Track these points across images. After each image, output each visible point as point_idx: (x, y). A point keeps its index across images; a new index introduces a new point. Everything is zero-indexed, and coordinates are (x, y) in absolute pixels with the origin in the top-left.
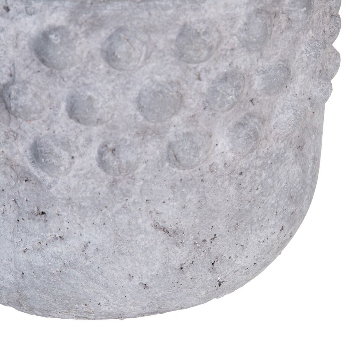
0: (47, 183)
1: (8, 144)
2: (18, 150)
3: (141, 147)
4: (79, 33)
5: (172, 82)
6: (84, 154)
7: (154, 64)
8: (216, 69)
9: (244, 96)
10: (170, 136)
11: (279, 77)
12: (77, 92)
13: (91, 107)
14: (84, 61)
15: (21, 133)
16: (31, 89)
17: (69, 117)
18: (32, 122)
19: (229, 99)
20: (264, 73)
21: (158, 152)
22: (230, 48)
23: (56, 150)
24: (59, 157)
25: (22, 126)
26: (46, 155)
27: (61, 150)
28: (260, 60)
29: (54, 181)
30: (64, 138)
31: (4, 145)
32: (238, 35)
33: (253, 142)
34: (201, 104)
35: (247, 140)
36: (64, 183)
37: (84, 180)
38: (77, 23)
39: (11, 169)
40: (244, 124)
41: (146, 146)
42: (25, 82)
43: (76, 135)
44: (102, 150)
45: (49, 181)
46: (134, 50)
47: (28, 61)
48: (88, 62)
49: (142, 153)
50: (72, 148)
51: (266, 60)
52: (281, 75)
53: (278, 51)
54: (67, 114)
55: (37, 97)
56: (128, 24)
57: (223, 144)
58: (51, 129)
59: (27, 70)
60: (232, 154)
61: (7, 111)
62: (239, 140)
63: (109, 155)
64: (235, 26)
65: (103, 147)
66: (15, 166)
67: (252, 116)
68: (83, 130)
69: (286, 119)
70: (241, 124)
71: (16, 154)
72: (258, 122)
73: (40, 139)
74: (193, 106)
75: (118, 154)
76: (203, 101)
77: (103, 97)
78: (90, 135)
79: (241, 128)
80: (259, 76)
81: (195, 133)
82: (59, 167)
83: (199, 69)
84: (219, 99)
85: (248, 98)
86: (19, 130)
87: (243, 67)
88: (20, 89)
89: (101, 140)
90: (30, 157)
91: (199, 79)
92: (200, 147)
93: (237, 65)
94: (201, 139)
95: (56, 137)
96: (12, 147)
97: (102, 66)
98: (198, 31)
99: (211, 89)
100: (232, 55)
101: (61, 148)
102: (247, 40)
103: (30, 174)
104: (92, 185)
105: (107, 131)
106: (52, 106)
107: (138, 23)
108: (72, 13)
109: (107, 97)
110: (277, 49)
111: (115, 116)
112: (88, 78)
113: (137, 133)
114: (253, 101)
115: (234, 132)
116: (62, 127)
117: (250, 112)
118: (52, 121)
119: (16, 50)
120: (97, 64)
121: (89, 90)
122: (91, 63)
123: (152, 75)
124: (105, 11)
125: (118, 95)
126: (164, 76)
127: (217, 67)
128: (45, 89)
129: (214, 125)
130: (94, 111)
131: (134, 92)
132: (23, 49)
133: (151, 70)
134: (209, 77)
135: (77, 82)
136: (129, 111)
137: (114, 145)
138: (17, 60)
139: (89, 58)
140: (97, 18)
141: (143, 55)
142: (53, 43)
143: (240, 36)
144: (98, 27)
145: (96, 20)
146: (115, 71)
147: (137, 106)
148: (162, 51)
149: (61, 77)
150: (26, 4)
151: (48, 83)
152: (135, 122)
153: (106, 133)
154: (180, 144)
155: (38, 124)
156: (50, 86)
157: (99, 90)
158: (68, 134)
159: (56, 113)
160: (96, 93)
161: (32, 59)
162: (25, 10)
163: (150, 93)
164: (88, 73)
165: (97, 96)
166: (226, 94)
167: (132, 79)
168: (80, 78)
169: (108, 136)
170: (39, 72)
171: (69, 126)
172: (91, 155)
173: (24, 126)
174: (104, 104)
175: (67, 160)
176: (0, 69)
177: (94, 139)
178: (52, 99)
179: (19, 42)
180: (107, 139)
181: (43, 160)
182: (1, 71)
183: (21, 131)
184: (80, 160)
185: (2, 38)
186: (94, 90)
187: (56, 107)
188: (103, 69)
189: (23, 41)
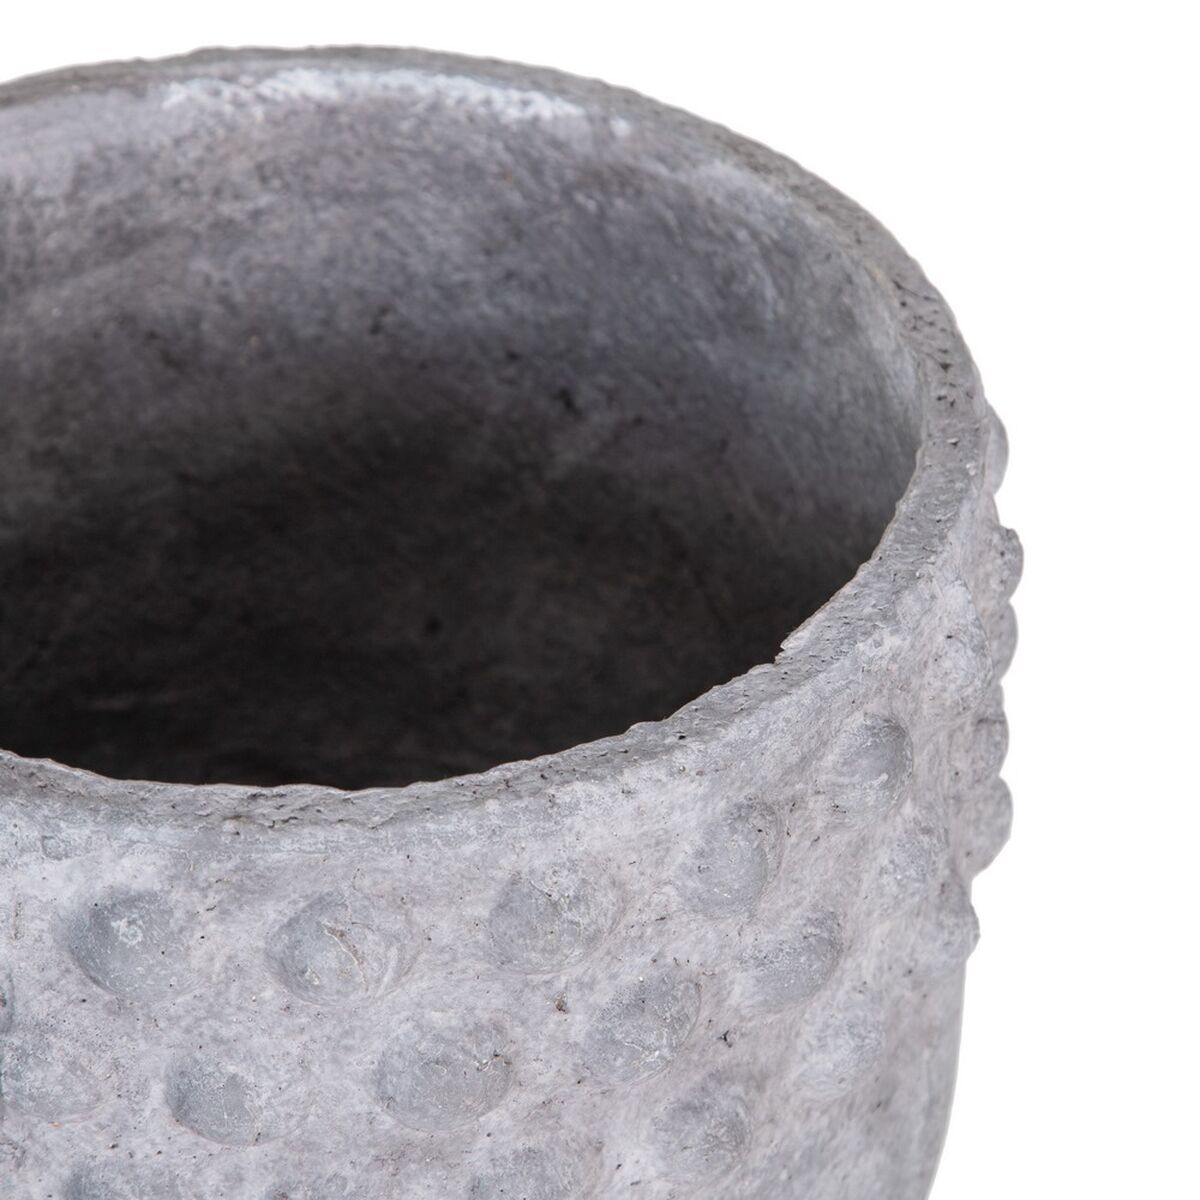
2: (27, 1192)
3: (390, 1196)
4: (201, 909)
5: (479, 1027)
7: (424, 985)
8: (613, 977)
9: (701, 1031)
10: (478, 1161)
11: (805, 974)
12: (196, 1061)
13: (237, 1107)
14: (214, 978)
15: (34, 1149)
16: (61, 1049)
17: (174, 1120)
18: (67, 1126)
19: (649, 1059)
20: (758, 966)
22: (654, 917)
25: (37, 1133)
28: (748, 930)
30: (161, 1174)
32: (679, 883)
33: (729, 1155)
34: (568, 1070)
35: (710, 1153)
38: (192, 884)
40: (701, 1108)
41: (405, 1192)
42: (43, 1029)
43: (196, 1165)
46: (362, 960)
47: (52, 974)
48: (229, 981)
51: (767, 926)
52: (810, 966)
53: (803, 893)
54: (167, 1111)
55: (79, 1073)
56: (345, 886)
57: (637, 1162)
58: (123, 1146)
59: (48, 994)
60: (668, 1184)
62: (687, 1153)
64: (667, 860)
67: (727, 1079)
68: (215, 1152)
69: (830, 1066)
70: (690, 1109)
72: (743, 1095)
73: (90, 1171)
74: (543, 1080)
76: (575, 1065)
77: (271, 1077)
78: (237, 1166)
79: (689, 1121)
80: (744, 974)
81: (552, 1149)
83: (560, 985)
85: (711, 1033)
86: (28, 1143)
87: (695, 959)
88: (29, 1048)
89: (271, 1180)
91: (561, 1007)
92: (565, 1188)
93: (677, 956)
94: (570, 1165)
95: (138, 1171)
96: (8, 1187)
97: (271, 993)
98: (555, 896)
99: (598, 1036)
100: (661, 933)
102: (704, 896)
105: (286, 1155)
106: (124, 1090)
107: (375, 883)
108: (179, 858)
109: (283, 1076)
110: (801, 890)
111: (311, 1118)
112: (229, 1023)
113: (377, 1158)
114: (727, 1037)
115: (669, 1133)
116: (154, 1144)
117: (720, 1068)
118: (124, 1127)
119: (17, 944)
120: (255, 989)
121: (232, 1058)
122: (236, 983)
123: (419, 1011)
124: (277, 856)
125: (317, 1066)
126: (456, 1013)
127: (618, 972)
128: (103, 1048)
129: (611, 1118)
130: (247, 1118)
131: (365, 1056)
132: (36, 940)
133: (416, 1000)
134: (591, 1000)
135: (195, 1032)
136: (352, 1106)
137: (310, 1193)
138: (20, 968)
139: (231, 973)
140: (252, 874)
141: (390, 970)
142: (123, 944)
143: (685, 887)
144: (257, 896)
145: (250, 878)
146: (307, 1006)
147: (376, 1092)
148: (448, 949)
149: (149, 1018)
150: (44, 829)
151: (112, 1031)
152: (372, 1131)
153: (286, 1160)
154: (506, 1186)
155: (83, 1131)
156: (117, 1040)
157: (262, 1058)
158: (173, 1161)
159: (136, 1108)
160: (253, 1069)
161: (63, 968)
162: (39, 844)
163: (412, 1063)
164: (229, 1010)
165: (254, 1075)
166: (641, 1049)
167: (358, 1023)
168: (205, 1023)
169: (291, 1169)
170: (84, 1001)
171: (175, 1142)
173: (43, 1133)
174: (275, 1096)
177: (250, 1175)
178: (124, 1072)
179: (24, 923)
180: (289, 1177)
183: (34, 1144)
186: (245, 1058)
187: (135, 1092)
188: (274, 999)
189: (38, 922)
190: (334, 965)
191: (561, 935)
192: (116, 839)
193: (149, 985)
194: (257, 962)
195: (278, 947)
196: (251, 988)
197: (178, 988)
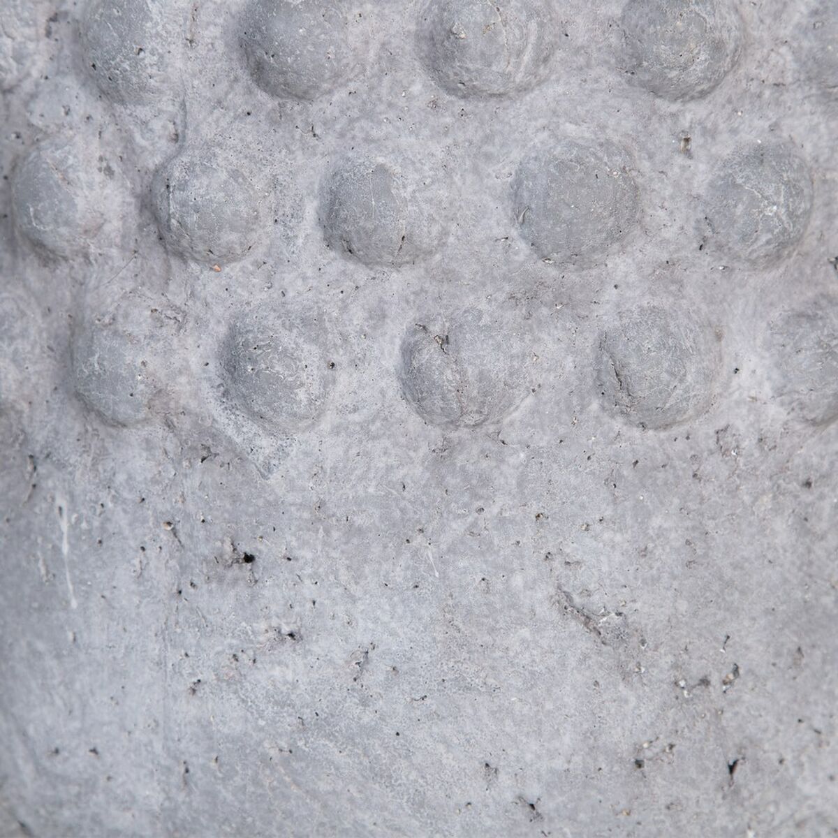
0: (261, 459)
1: (159, 340)
2: (186, 360)
3: (522, 340)
5: (609, 143)
6: (363, 359)
7: (560, 89)
8: (734, 131)
9: (812, 241)
10: (605, 315)
12: (348, 159)
13: (383, 191)
14: (368, 73)
15: (196, 308)
16: (226, 159)
17: (324, 244)
18: (227, 270)
19: (768, 214)
21: (569, 363)
22: (771, 80)
23: (287, 339)
24: (292, 358)
25: (198, 288)
26: (259, 352)
27: (301, 341)
29: (281, 449)
30: (310, 309)
31: (148, 344)
32: (795, 45)
34: (691, 231)
35: (823, 360)
36: (306, 454)
37: (361, 441)
39: (167, 429)
40: (814, 316)
41: (536, 340)
42: (208, 145)
43: (343, 301)
44: (412, 340)
45: (267, 451)
46: (505, 23)
47: (223, 86)
48: (382, 74)
49: (524, 355)
50: (330, 337)
54: (319, 235)
55: (240, 180)
57: (754, 372)
58: (276, 285)
59: (217, 113)
60: (782, 409)
61: (161, 250)
62: (801, 356)
63: (432, 351)
64: (784, 16)
65: (415, 332)
66: (177, 414)
68: (361, 283)
70: (804, 317)
71: (180, 372)
73: (245, 316)
74: (668, 234)
75: (458, 351)
76: (698, 221)
77: (417, 170)
78: (381, 300)
79: (803, 325)
81: (675, 311)
82: (291, 388)
83: (685, 122)
84: (740, 209)
85: (823, 249)
86: (190, 303)
87: (808, 147)
88: (197, 161)
89: (412, 315)
90: (219, 381)
91: (688, 153)
92: (687, 350)
93: (792, 134)
94: (691, 331)
95: (289, 307)
96: (168, 352)
97: (420, 86)
99: (720, 183)
100: (777, 103)
101: (300, 334)
102: (819, 55)
103: (214, 436)
104: (384, 459)
105: (427, 285)
106: (280, 213)
109: (428, 172)
111: (451, 239)
112: (380, 123)
113: (511, 296)
115: (785, 335)
116: (305, 278)
117: (830, 293)
118: (279, 262)
119: (191, 54)
120: (405, 83)
121: (381, 151)
122: (387, 77)
123: (555, 119)
125: (459, 176)
126: (589, 128)
127: (737, 128)
128: (264, 162)
129: (730, 305)
130: (393, 205)
131: (504, 168)
132: (209, 50)
133: (553, 105)
134: (713, 150)
135: (349, 135)
136: (491, 228)
137: (447, 324)
138: (193, 87)
139: (384, 64)
141: (530, 46)
142: (288, 4)
143: (801, 47)
146: (452, 102)
147: (513, 210)
148: (583, 52)
149: (307, 123)
151: (273, 145)
152: (507, 262)
153: (426, 292)
154: (632, 333)
155: (240, 274)
156: (277, 154)
157: (409, 153)
158: (323, 297)
159: (291, 234)
160: (400, 160)
161: (232, 77)
163: (548, 163)
164: (381, 107)
165: (401, 166)
166: (760, 197)
167: (498, 127)
168: (357, 125)
169: (430, 302)
170: (249, 114)
171: (325, 273)
172: (383, 363)
173: (204, 285)
174: (419, 191)
175: (315, 372)
176: (150, 124)
177: (392, 311)
178: (281, 192)
179: (200, 30)
180: (429, 310)
181: (249, 368)
182: (151, 130)
183: (195, 302)
184: (351, 375)
185: (156, 17)
186: (393, 152)
187: (290, 216)
188: (421, 94)
189: (212, 28)
190: (480, 18)
191: (689, 24)
193: (308, 51)
194: (408, 48)
195: (428, 21)
196: (401, 81)
197: (335, 64)
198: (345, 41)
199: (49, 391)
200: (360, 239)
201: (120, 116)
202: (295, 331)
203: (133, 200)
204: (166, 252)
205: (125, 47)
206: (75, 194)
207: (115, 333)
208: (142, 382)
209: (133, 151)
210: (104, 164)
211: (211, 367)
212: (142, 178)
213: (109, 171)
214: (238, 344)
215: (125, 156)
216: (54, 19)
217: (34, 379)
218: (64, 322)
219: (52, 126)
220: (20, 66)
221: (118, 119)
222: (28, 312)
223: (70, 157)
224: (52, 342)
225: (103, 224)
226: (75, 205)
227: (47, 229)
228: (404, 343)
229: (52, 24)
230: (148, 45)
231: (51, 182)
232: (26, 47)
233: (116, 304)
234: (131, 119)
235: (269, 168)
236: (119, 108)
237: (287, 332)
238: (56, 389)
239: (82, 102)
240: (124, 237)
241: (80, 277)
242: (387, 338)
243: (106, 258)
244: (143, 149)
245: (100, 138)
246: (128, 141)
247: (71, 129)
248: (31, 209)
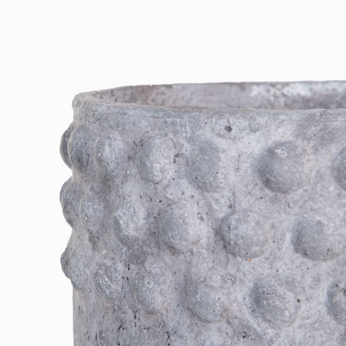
0: (269, 338)
1: (225, 289)
2: (236, 297)
4: (307, 148)
6: (311, 298)
12: (304, 218)
13: (321, 232)
14: (312, 182)
15: (240, 275)
16: (253, 217)
17: (294, 251)
18: (253, 260)
23: (281, 290)
24: (284, 299)
25: (241, 267)
26: (269, 296)
27: (286, 291)
29: (277, 334)
30: (289, 277)
31: (221, 290)
36: (288, 336)
37: (311, 331)
38: (305, 138)
39: (228, 324)
42: (246, 211)
43: (302, 274)
44: (332, 291)
45: (271, 335)
47: (251, 187)
48: (318, 182)
50: (298, 289)
54: (292, 247)
55: (260, 226)
58: (274, 267)
59: (249, 197)
61: (225, 251)
63: (341, 295)
65: (333, 287)
66: (232, 319)
68: (310, 267)
71: (234, 302)
73: (262, 280)
77: (333, 222)
78: (318, 274)
82: (283, 311)
86: (237, 273)
89: (331, 279)
90: (250, 306)
95: (280, 276)
96: (229, 294)
97: (333, 188)
101: (286, 288)
103: (248, 328)
104: (321, 338)
105: (337, 268)
106: (276, 238)
108: (300, 126)
109: (338, 223)
112: (317, 202)
116: (286, 265)
118: (275, 258)
119: (238, 174)
120: (327, 186)
121: (318, 215)
122: (320, 184)
124: (336, 123)
128: (269, 218)
130: (324, 237)
132: (245, 172)
135: (304, 207)
138: (238, 187)
139: (318, 179)
140: (327, 131)
142: (280, 157)
144: (328, 142)
145: (326, 133)
149: (286, 202)
150: (250, 121)
151: (272, 211)
155: (259, 262)
156: (274, 215)
157: (330, 215)
158: (294, 272)
159: (280, 247)
160: (326, 218)
161: (255, 183)
162: (248, 127)
164: (317, 196)
165: (327, 221)
168: (307, 203)
169: (339, 274)
170: (262, 198)
171: (295, 263)
172: (320, 299)
173: (243, 266)
174: (335, 231)
175: (292, 304)
176: (219, 200)
177: (323, 278)
178: (276, 230)
179: (241, 164)
180: (338, 278)
181: (265, 302)
182: (220, 203)
183: (239, 273)
184: (306, 304)
185: (223, 159)
186: (323, 215)
187: (280, 239)
188: (334, 191)
189: (246, 163)
192: (277, 119)
193: (289, 176)
194: (328, 172)
195: (337, 162)
196: (325, 186)
197: (299, 180)
198: (303, 171)
199: (175, 306)
200: (310, 250)
201: (206, 197)
202: (283, 287)
203: (212, 231)
204: (227, 252)
205: (211, 172)
206: (189, 228)
207: (207, 285)
208: (219, 306)
209: (212, 211)
210: (200, 216)
211: (247, 299)
212: (216, 222)
213: (202, 219)
214: (260, 292)
215: (208, 213)
216: (177, 156)
217: (169, 301)
218: (182, 278)
219: (176, 199)
220: (163, 175)
221: (205, 198)
222: (166, 273)
223: (186, 213)
224: (176, 286)
225: (200, 240)
226: (188, 233)
227: (177, 242)
228: (328, 291)
229: (176, 158)
230: (221, 171)
231: (179, 224)
232: (165, 167)
233: (206, 273)
234: (211, 198)
235: (271, 220)
236: (206, 194)
237: (280, 287)
238: (178, 305)
239: (189, 190)
240: (208, 245)
241: (189, 261)
242: (321, 289)
243: (200, 253)
244: (217, 210)
245: (198, 205)
246: (210, 207)
247: (185, 200)
248: (170, 234)
